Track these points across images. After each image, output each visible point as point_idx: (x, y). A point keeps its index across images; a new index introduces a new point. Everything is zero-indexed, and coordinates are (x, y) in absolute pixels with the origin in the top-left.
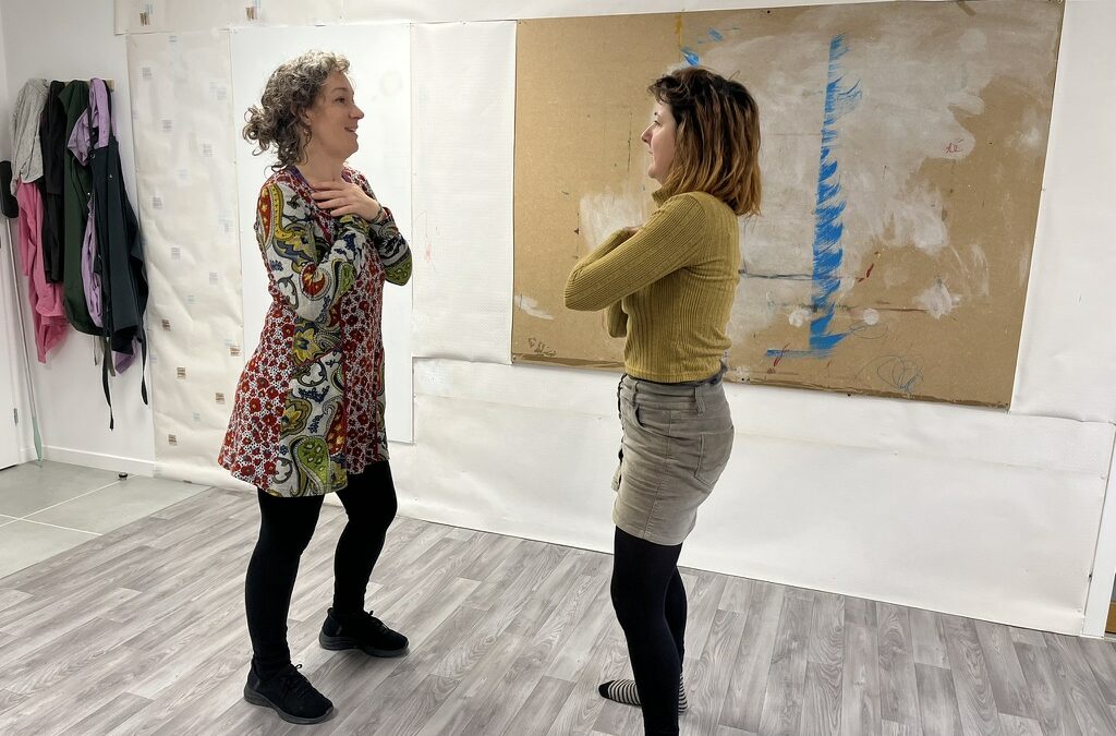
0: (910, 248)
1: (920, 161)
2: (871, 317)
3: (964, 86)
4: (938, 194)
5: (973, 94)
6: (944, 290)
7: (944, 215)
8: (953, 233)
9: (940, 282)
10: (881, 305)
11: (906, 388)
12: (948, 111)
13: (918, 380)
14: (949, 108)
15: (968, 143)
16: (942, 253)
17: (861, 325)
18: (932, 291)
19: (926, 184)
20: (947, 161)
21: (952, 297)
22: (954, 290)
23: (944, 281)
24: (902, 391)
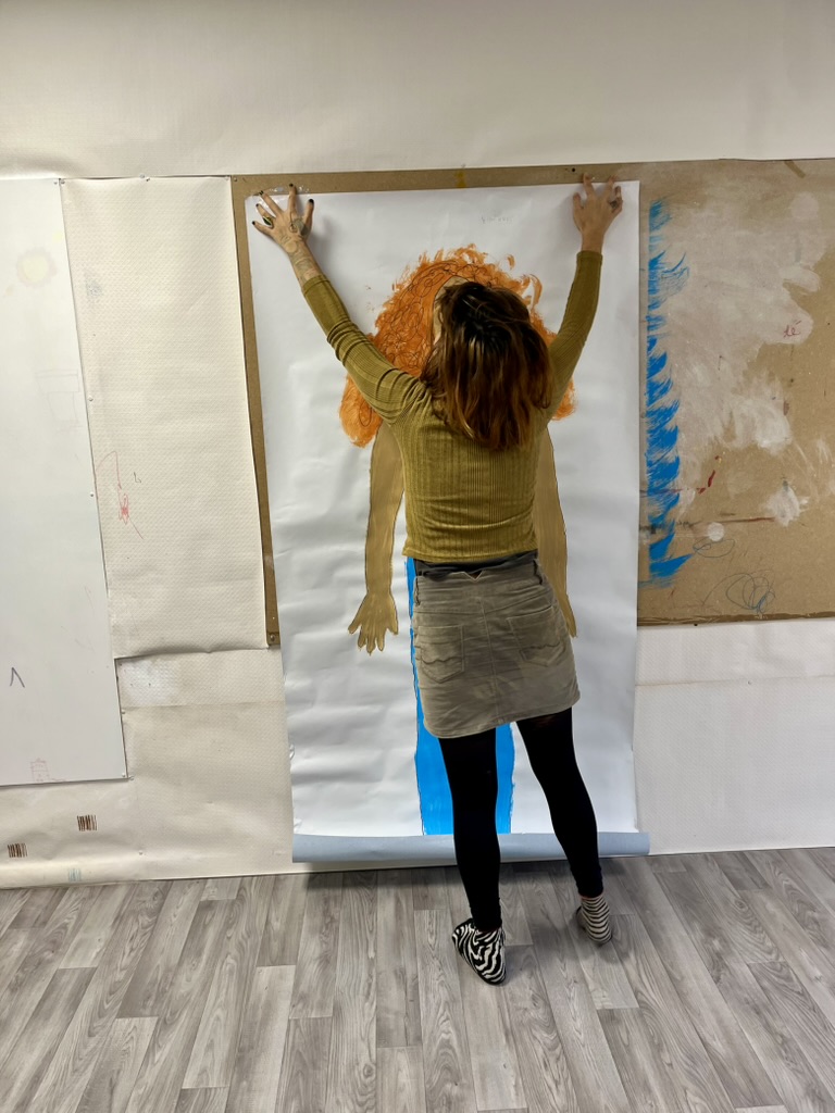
0: (753, 449)
1: (756, 349)
2: (716, 533)
3: (798, 259)
4: (777, 383)
5: (807, 268)
6: (791, 493)
7: (786, 408)
8: (796, 428)
9: (785, 484)
10: (725, 518)
11: (758, 607)
12: (783, 289)
13: (770, 598)
14: (784, 285)
15: (806, 324)
16: (786, 451)
17: (706, 543)
18: (779, 496)
19: (765, 374)
20: (784, 346)
21: (799, 500)
22: (800, 492)
23: (789, 483)
24: (754, 612)
